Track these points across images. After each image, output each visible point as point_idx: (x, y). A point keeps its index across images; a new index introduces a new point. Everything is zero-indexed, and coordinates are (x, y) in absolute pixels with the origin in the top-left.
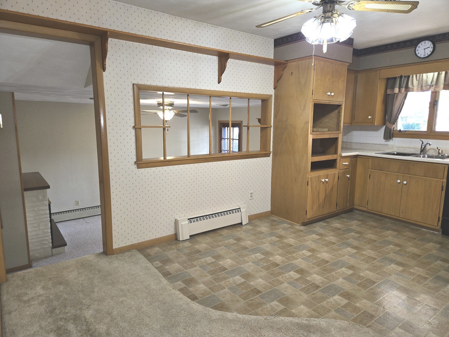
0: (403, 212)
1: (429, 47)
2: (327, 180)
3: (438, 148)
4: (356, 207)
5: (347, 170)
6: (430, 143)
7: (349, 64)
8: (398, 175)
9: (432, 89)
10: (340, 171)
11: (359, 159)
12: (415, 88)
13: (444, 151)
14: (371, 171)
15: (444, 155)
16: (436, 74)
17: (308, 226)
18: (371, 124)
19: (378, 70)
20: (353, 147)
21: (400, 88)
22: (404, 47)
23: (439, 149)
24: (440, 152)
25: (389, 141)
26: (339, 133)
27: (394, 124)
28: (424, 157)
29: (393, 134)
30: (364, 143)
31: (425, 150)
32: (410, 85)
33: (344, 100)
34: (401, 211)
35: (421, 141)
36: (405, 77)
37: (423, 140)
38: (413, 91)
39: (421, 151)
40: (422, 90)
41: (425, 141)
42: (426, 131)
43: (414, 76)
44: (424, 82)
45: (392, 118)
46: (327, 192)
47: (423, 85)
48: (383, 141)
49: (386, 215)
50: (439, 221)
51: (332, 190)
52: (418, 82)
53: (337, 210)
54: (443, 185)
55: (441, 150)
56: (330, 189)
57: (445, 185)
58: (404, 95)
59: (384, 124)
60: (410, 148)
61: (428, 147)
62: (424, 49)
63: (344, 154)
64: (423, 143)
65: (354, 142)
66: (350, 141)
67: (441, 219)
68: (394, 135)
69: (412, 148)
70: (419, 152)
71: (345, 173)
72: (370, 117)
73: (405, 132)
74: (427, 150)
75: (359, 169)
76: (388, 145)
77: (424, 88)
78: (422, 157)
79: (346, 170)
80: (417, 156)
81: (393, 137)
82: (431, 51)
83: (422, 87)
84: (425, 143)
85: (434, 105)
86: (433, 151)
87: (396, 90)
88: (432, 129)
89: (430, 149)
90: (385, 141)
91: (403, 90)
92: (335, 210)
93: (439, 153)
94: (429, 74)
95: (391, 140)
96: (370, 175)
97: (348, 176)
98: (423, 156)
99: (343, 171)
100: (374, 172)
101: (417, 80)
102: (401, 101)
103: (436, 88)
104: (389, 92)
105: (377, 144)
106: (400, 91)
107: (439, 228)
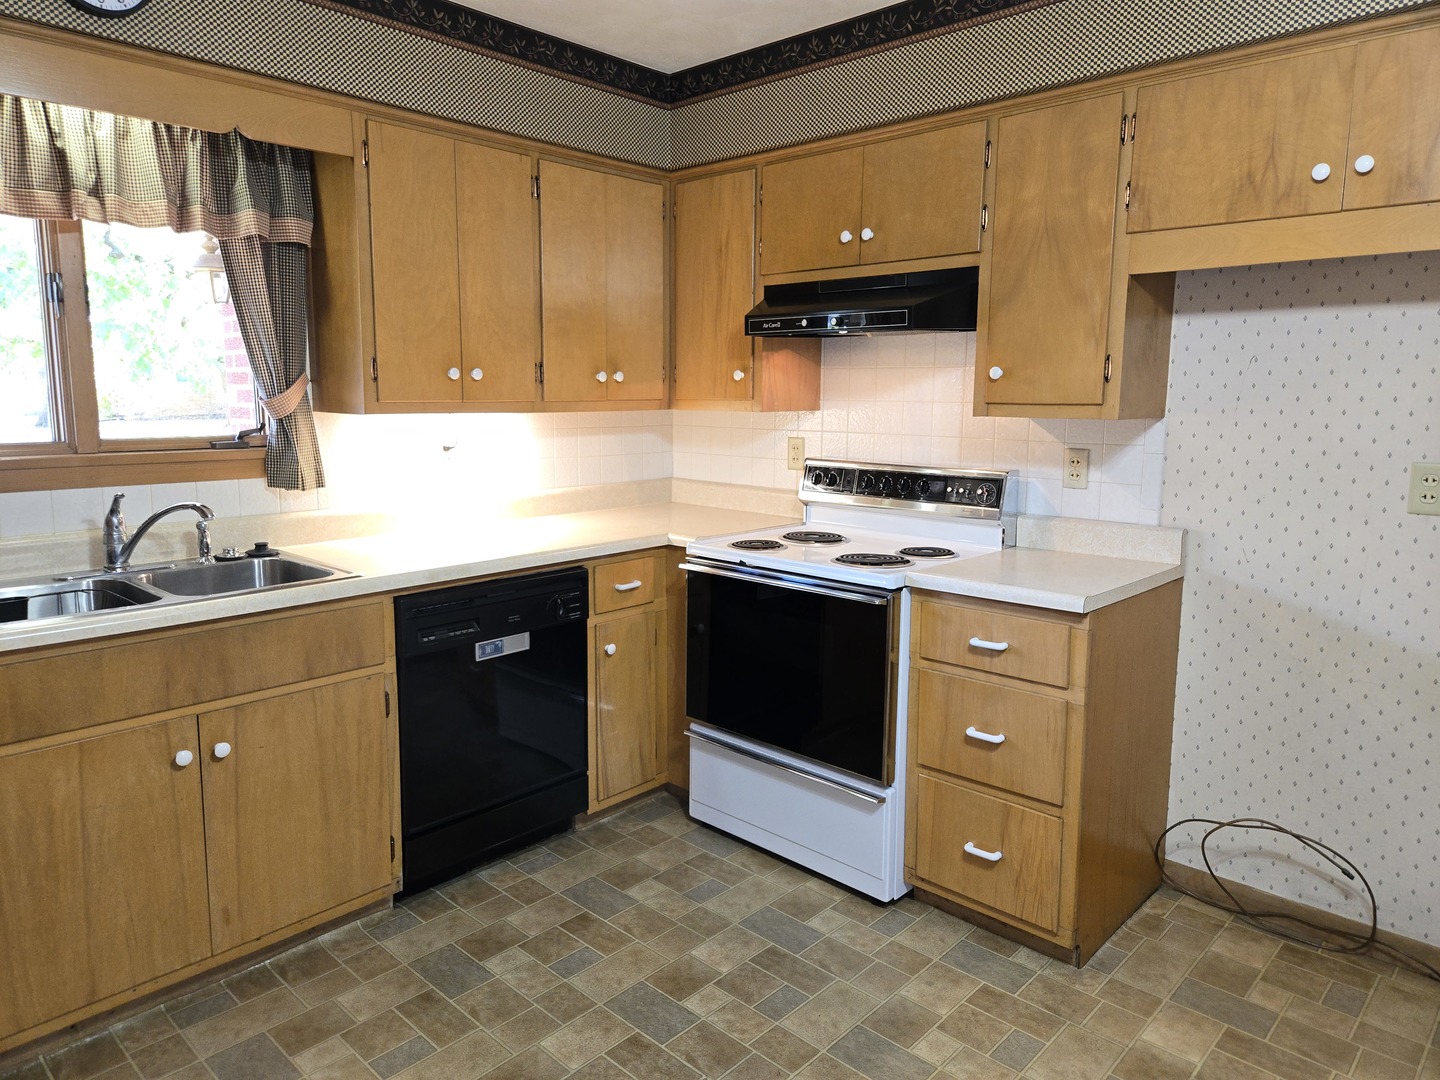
0: (227, 921)
3: (198, 526)
23: (204, 531)
34: (217, 918)
50: (393, 858)
54: (387, 690)
57: (392, 687)
67: (401, 842)
107: (394, 885)
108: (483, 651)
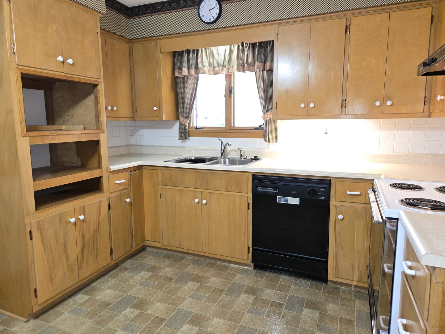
0: (206, 245)
1: (215, 7)
2: (82, 217)
3: (239, 149)
4: (148, 243)
5: (126, 190)
6: (230, 143)
7: (101, 16)
8: (195, 191)
9: (225, 71)
10: (111, 196)
11: (144, 171)
12: (207, 69)
13: (246, 153)
14: (161, 188)
15: (247, 157)
16: (228, 47)
17: (44, 316)
18: (158, 119)
19: (158, 39)
20: (144, 153)
21: (189, 68)
22: (185, 7)
23: (241, 150)
24: (242, 153)
25: (186, 141)
26: (100, 133)
27: (188, 118)
28: (225, 163)
29: (188, 132)
30: (156, 146)
31: (225, 152)
32: (200, 65)
33: (102, 77)
34: (204, 243)
35: (220, 141)
36: (193, 51)
37: (222, 139)
38: (204, 73)
39: (222, 154)
40: (215, 73)
41: (225, 140)
42: (224, 127)
43: (203, 49)
44: (215, 60)
45: (185, 110)
46: (87, 237)
47: (215, 65)
48: (179, 143)
49: (186, 251)
50: (248, 253)
51: (97, 229)
52: (208, 60)
53: (113, 260)
54: (249, 202)
55: (243, 151)
56: (92, 231)
57: (250, 201)
58: (195, 79)
59: (178, 119)
60: (210, 150)
61: (228, 148)
62: (209, 10)
63: (113, 168)
64: (222, 143)
65: (145, 144)
66: (140, 144)
67: (251, 249)
68: (190, 133)
69: (212, 150)
70: (219, 156)
71: (120, 198)
72: (155, 109)
73: (203, 129)
74: (228, 151)
75: (147, 187)
76: (185, 147)
77: (216, 69)
78: (222, 163)
79: (124, 191)
80: (217, 163)
81: (189, 136)
82: (218, 14)
83: (214, 68)
84: (224, 143)
85: (230, 93)
86: (234, 152)
87: (185, 71)
88: (231, 124)
89: (231, 151)
90: (182, 142)
91: (193, 71)
92: (109, 261)
93: (241, 155)
94: (219, 47)
95: (188, 140)
96: (161, 194)
97: (128, 200)
98: (223, 160)
99: (118, 193)
100: (165, 188)
101: (207, 59)
102: (192, 87)
103: (229, 68)
104: (177, 74)
105: (172, 147)
106: (189, 72)
107: (249, 261)
108: (280, 200)
